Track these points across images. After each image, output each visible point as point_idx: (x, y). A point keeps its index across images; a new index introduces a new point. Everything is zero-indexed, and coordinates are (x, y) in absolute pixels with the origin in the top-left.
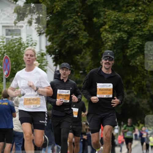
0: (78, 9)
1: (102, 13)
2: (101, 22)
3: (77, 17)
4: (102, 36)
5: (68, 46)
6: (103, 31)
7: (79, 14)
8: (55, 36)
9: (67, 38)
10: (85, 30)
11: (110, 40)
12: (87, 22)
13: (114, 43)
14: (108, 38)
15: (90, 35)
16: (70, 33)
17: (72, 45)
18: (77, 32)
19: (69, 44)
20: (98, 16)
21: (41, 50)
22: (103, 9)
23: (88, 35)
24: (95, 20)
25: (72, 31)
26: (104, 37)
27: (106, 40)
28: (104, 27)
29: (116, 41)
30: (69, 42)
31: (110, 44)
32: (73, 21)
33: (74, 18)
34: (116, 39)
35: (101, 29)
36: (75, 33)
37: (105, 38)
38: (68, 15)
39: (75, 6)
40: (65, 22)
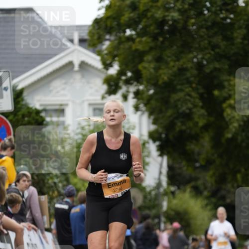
0: (192, 79)
1: (226, 84)
2: (225, 95)
3: (190, 89)
4: (225, 114)
5: (177, 129)
6: (227, 107)
7: (194, 85)
8: (161, 116)
9: (177, 118)
10: (202, 107)
11: (238, 120)
12: (205, 96)
13: (242, 123)
14: (234, 117)
15: (210, 114)
16: (181, 111)
17: (184, 128)
18: (190, 109)
19: (179, 126)
20: (221, 87)
21: (141, 135)
22: (228, 78)
23: (206, 113)
24: (216, 93)
25: (184, 108)
26: (228, 115)
27: (230, 119)
28: (228, 102)
29: (244, 122)
30: (179, 124)
31: (236, 125)
32: (185, 95)
33: (187, 90)
34: (245, 119)
35: (224, 105)
36: (188, 111)
37: (229, 117)
38: (179, 87)
39: (188, 74)
40: (175, 97)
